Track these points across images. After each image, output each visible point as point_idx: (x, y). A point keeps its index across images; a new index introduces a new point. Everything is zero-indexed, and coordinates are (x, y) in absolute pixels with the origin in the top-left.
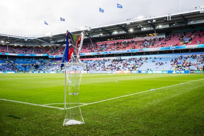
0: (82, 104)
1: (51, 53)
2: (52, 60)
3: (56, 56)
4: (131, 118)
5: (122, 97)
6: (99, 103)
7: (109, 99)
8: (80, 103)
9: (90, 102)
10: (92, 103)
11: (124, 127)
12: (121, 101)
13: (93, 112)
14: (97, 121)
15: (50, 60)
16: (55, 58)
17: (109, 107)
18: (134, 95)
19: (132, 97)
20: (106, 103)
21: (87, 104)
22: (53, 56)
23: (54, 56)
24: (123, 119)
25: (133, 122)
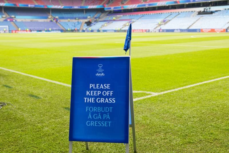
0: (150, 94)
1: (108, 4)
2: (109, 14)
3: (115, 8)
4: (212, 120)
5: (205, 84)
6: (172, 93)
7: (187, 87)
8: (148, 93)
9: (161, 90)
10: (163, 93)
11: (201, 133)
12: (203, 90)
13: (163, 108)
14: (168, 123)
15: (107, 13)
16: (114, 11)
17: (185, 100)
18: (222, 80)
19: (220, 84)
20: (182, 93)
21: (156, 94)
22: (110, 8)
23: (112, 8)
24: (201, 121)
25: (214, 127)
